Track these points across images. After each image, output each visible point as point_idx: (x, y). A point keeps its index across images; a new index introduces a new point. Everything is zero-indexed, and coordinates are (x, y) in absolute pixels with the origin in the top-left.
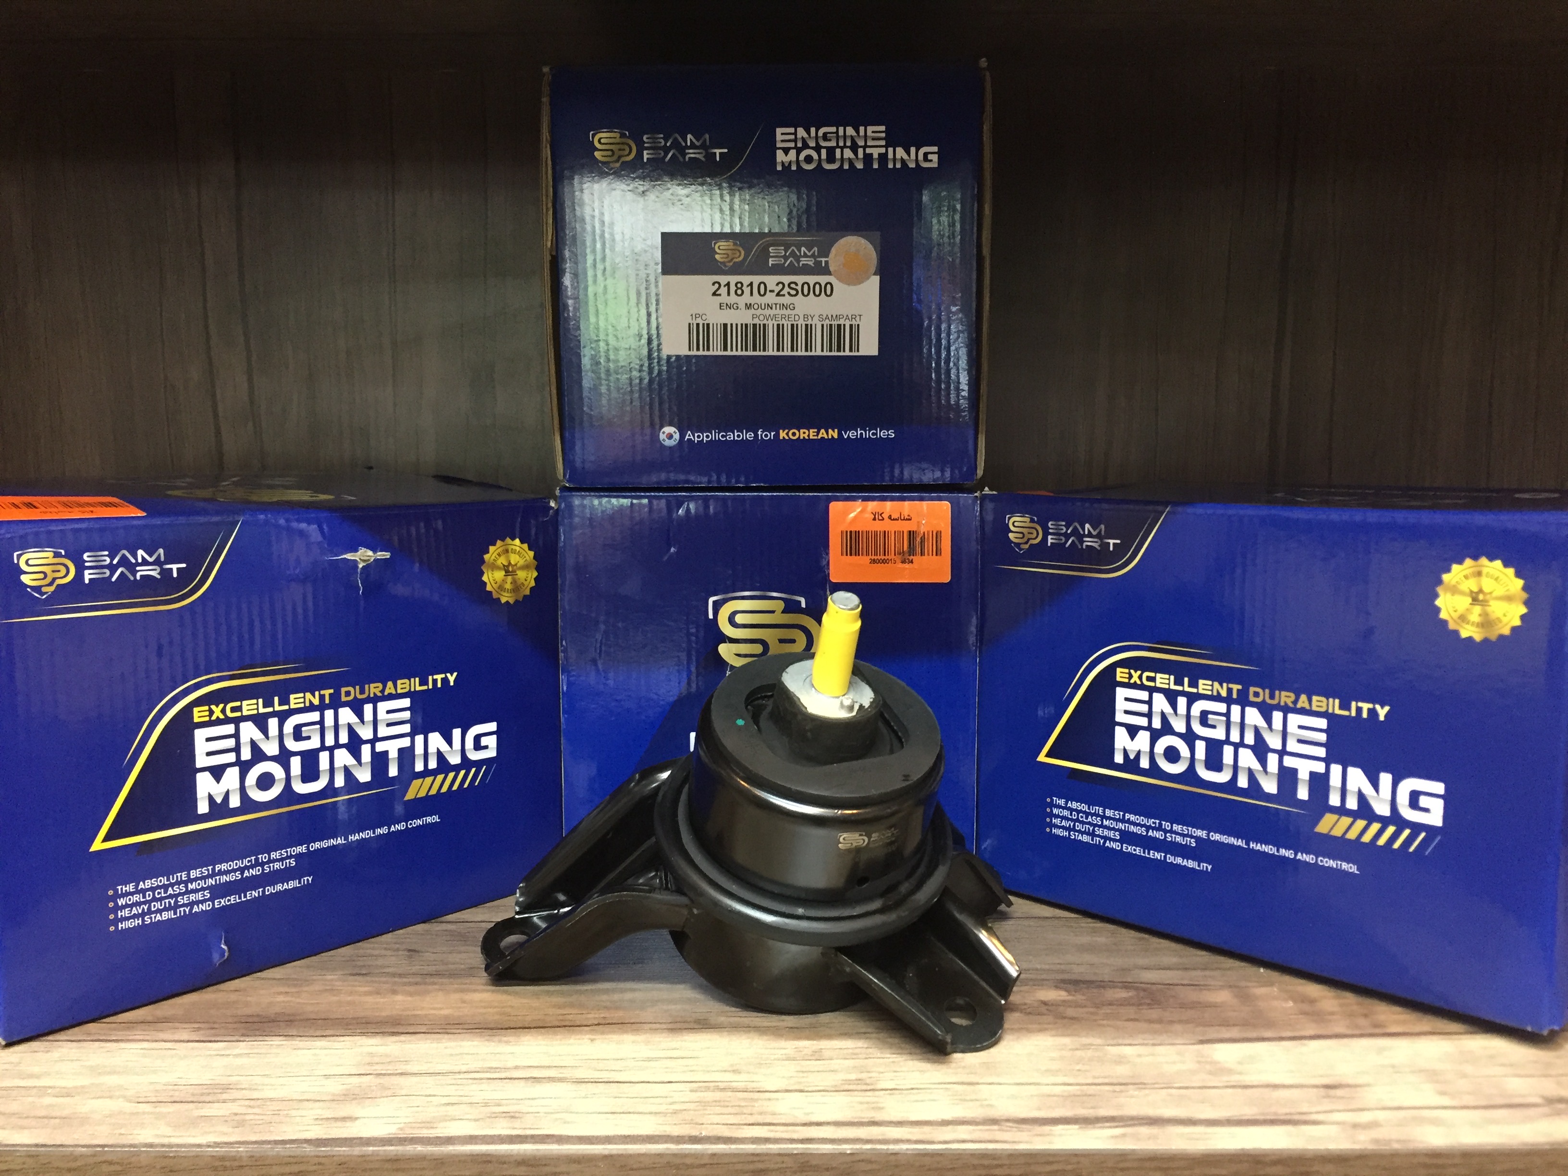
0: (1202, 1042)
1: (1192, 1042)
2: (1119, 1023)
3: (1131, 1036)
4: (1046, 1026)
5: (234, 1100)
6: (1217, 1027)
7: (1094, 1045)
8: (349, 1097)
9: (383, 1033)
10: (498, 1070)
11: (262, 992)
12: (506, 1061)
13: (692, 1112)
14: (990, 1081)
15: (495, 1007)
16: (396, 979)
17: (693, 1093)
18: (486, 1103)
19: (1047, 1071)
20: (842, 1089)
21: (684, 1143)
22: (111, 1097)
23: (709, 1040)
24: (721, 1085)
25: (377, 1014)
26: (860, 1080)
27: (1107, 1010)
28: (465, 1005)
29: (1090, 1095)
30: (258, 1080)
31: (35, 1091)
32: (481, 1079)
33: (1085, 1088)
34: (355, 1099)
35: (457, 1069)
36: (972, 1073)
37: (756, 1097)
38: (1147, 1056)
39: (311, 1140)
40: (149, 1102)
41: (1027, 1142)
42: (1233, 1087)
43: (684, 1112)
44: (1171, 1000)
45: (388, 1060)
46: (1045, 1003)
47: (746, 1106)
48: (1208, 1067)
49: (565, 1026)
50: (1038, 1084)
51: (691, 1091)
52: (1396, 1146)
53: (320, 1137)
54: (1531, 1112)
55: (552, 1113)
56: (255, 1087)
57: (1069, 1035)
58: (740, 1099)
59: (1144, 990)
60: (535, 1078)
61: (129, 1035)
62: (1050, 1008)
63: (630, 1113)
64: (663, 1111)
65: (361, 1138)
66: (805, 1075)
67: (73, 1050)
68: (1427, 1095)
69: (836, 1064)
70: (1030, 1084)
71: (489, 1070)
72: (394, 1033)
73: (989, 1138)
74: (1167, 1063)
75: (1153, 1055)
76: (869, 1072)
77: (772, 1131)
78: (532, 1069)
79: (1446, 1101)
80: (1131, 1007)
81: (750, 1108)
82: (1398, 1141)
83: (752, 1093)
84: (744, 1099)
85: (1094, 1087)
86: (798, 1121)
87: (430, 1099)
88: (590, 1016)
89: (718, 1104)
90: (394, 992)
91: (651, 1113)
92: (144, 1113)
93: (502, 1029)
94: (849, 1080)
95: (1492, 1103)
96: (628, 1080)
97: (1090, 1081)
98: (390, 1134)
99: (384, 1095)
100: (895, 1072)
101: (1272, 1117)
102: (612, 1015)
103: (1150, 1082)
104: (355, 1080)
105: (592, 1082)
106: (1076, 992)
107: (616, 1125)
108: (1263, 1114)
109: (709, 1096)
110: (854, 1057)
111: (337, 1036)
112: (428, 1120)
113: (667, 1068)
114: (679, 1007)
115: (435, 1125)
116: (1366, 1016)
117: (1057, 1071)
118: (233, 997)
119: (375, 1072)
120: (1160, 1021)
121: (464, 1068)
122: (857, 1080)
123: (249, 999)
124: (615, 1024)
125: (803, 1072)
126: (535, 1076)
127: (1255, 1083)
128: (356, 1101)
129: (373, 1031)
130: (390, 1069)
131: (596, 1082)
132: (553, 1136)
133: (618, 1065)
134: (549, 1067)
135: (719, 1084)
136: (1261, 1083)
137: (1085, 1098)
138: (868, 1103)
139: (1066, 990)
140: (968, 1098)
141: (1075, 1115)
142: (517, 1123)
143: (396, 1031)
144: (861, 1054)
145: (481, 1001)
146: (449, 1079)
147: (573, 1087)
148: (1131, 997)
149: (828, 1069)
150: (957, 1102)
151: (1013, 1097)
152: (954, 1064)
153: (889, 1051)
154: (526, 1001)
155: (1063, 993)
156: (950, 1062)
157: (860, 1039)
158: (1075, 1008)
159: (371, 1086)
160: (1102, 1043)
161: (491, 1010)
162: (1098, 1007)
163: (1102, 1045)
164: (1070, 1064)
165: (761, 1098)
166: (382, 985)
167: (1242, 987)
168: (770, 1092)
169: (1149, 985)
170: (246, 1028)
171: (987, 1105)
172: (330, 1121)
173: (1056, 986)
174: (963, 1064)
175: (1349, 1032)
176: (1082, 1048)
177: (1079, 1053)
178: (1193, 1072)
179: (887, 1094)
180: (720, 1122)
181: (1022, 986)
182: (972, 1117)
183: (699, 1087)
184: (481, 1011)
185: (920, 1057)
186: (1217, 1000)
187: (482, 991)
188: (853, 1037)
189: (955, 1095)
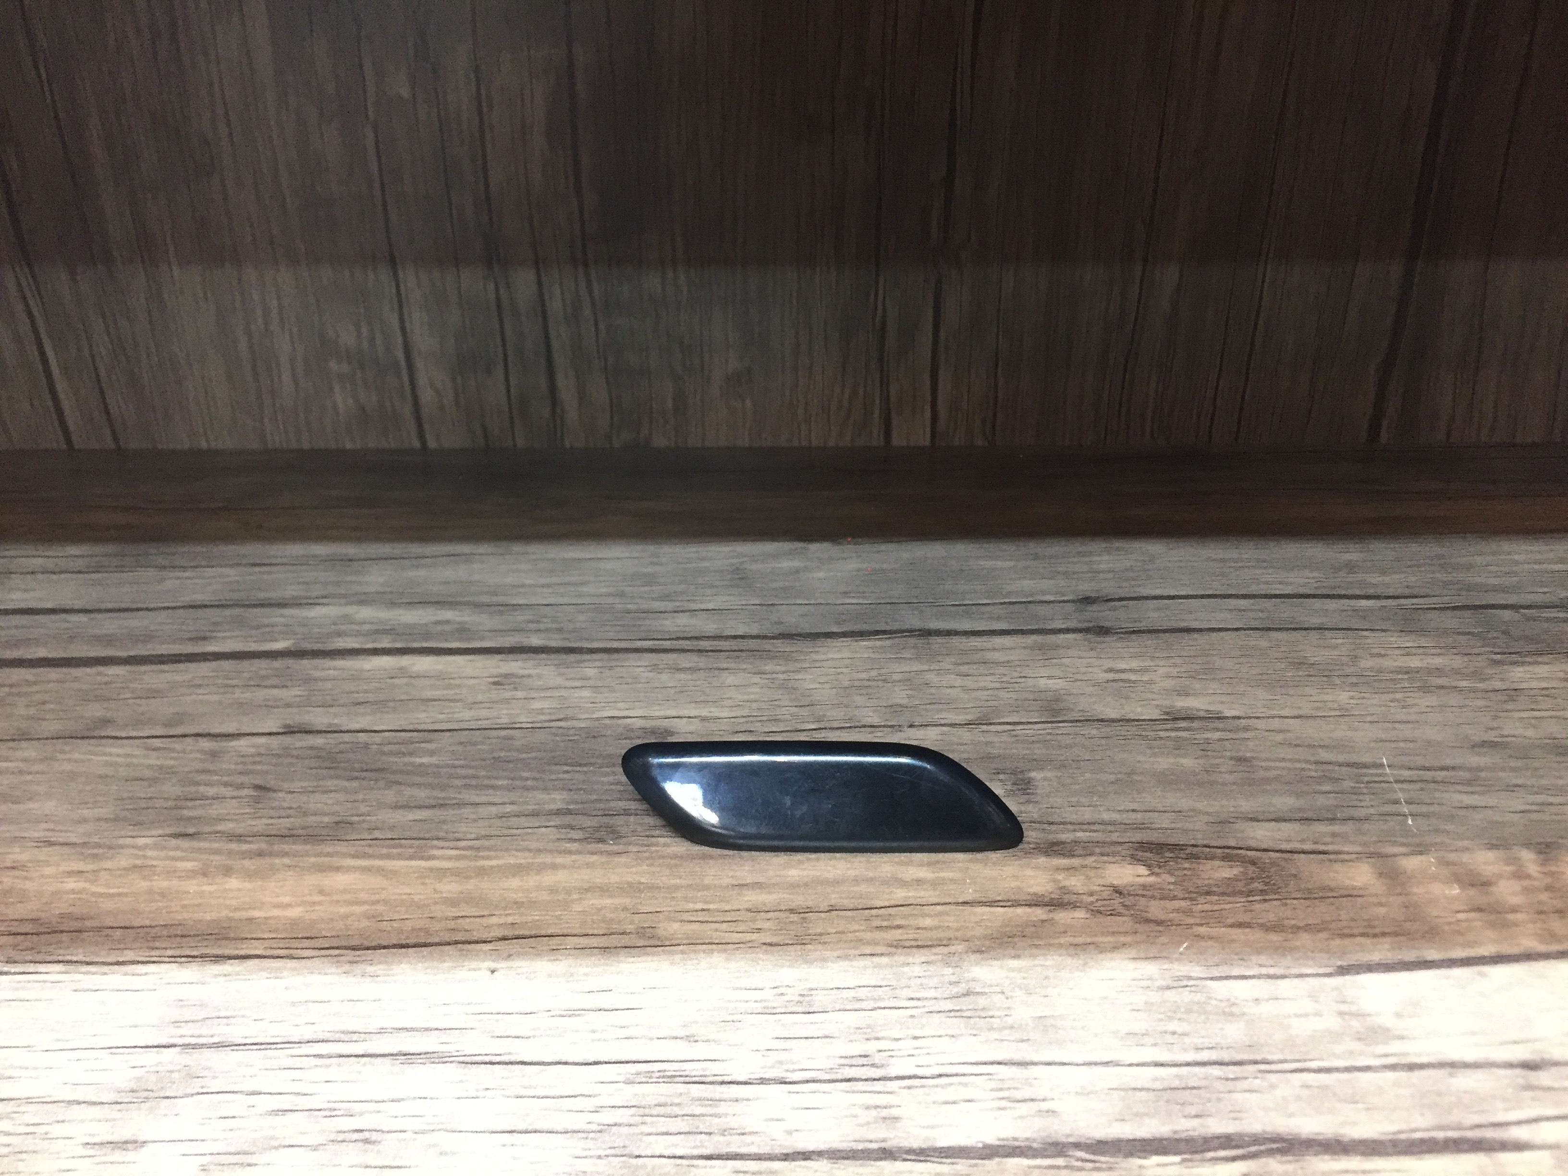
0: (1343, 971)
1: (1328, 970)
3: (1242, 959)
4: (1122, 939)
6: (1360, 939)
7: (1190, 978)
8: (140, 1094)
9: (203, 958)
10: (355, 1037)
12: (370, 1017)
13: (625, 1130)
14: (1048, 1058)
15: (364, 903)
16: (233, 846)
17: (630, 1087)
18: (331, 1109)
19: (1129, 1034)
20: (840, 1077)
23: (657, 970)
24: (669, 1069)
25: (198, 916)
26: (864, 1056)
27: (1203, 905)
28: (321, 898)
29: (1194, 1088)
30: (15, 1057)
32: (330, 1056)
33: (1184, 1070)
34: (147, 1099)
36: (1023, 1041)
37: (717, 1096)
38: (1268, 1000)
42: (1393, 1067)
43: (614, 1128)
44: (1292, 882)
45: (201, 1015)
46: (1118, 891)
47: (703, 1115)
48: (1355, 1023)
49: (456, 943)
50: (1117, 1064)
51: (625, 1082)
55: (423, 1132)
56: (8, 1073)
57: (1155, 958)
58: (693, 1099)
59: (1254, 863)
60: (405, 1055)
62: (1125, 901)
63: (535, 1132)
66: (788, 1046)
69: (831, 1022)
70: (1107, 1064)
71: (342, 1036)
72: (217, 956)
74: (1297, 1016)
75: (1277, 999)
76: (877, 1039)
78: (404, 1034)
80: (1238, 900)
81: (709, 1118)
83: (711, 1086)
84: (700, 1099)
85: (1197, 1069)
86: (777, 1151)
87: (254, 1100)
88: (494, 920)
89: (662, 1110)
90: (228, 871)
91: (566, 1132)
93: (368, 949)
94: (853, 1057)
96: (535, 1059)
97: (1190, 1057)
99: (189, 1091)
100: (915, 1038)
101: (1456, 1136)
102: (524, 919)
103: (1275, 1057)
104: (152, 1058)
105: (486, 1063)
106: (1160, 867)
108: (1443, 1129)
109: (652, 1093)
110: (857, 1006)
111: (138, 962)
112: (246, 1148)
113: (593, 1031)
114: (617, 901)
117: (1143, 1035)
119: (181, 1041)
120: (1280, 927)
121: (307, 1032)
122: (860, 1056)
123: (29, 885)
124: (525, 937)
125: (785, 1039)
126: (406, 1048)
127: (1424, 1060)
128: (148, 1105)
129: (188, 953)
130: (205, 1033)
131: (491, 1063)
133: (525, 1027)
134: (427, 1029)
135: (666, 1066)
136: (1433, 1060)
137: (1186, 1095)
138: (877, 1107)
139: (1149, 867)
140: (1019, 1095)
141: (1175, 1132)
143: (219, 952)
145: (345, 891)
146: (282, 1057)
147: (457, 1073)
148: (1236, 879)
149: (820, 1033)
150: (1004, 1103)
151: (1083, 1093)
152: (998, 1020)
153: (906, 993)
154: (408, 890)
155: (1143, 870)
156: (992, 1017)
157: (865, 968)
158: (1162, 902)
159: (172, 1072)
160: (1202, 976)
161: (358, 909)
162: (1191, 899)
163: (1205, 979)
164: (1161, 1020)
165: (724, 1096)
166: (212, 857)
167: (1387, 856)
168: (738, 1083)
169: (1259, 854)
170: (15, 947)
171: (1047, 1112)
172: (104, 1150)
173: (1132, 857)
174: (1010, 1021)
175: (1542, 948)
176: (1176, 984)
177: (1170, 995)
178: (1336, 1037)
179: (904, 1088)
180: (666, 1153)
181: (1085, 855)
182: (1027, 1139)
183: (638, 1074)
184: (343, 910)
185: (948, 1005)
186: (1355, 884)
187: (349, 869)
188: (855, 963)
189: (1001, 1089)
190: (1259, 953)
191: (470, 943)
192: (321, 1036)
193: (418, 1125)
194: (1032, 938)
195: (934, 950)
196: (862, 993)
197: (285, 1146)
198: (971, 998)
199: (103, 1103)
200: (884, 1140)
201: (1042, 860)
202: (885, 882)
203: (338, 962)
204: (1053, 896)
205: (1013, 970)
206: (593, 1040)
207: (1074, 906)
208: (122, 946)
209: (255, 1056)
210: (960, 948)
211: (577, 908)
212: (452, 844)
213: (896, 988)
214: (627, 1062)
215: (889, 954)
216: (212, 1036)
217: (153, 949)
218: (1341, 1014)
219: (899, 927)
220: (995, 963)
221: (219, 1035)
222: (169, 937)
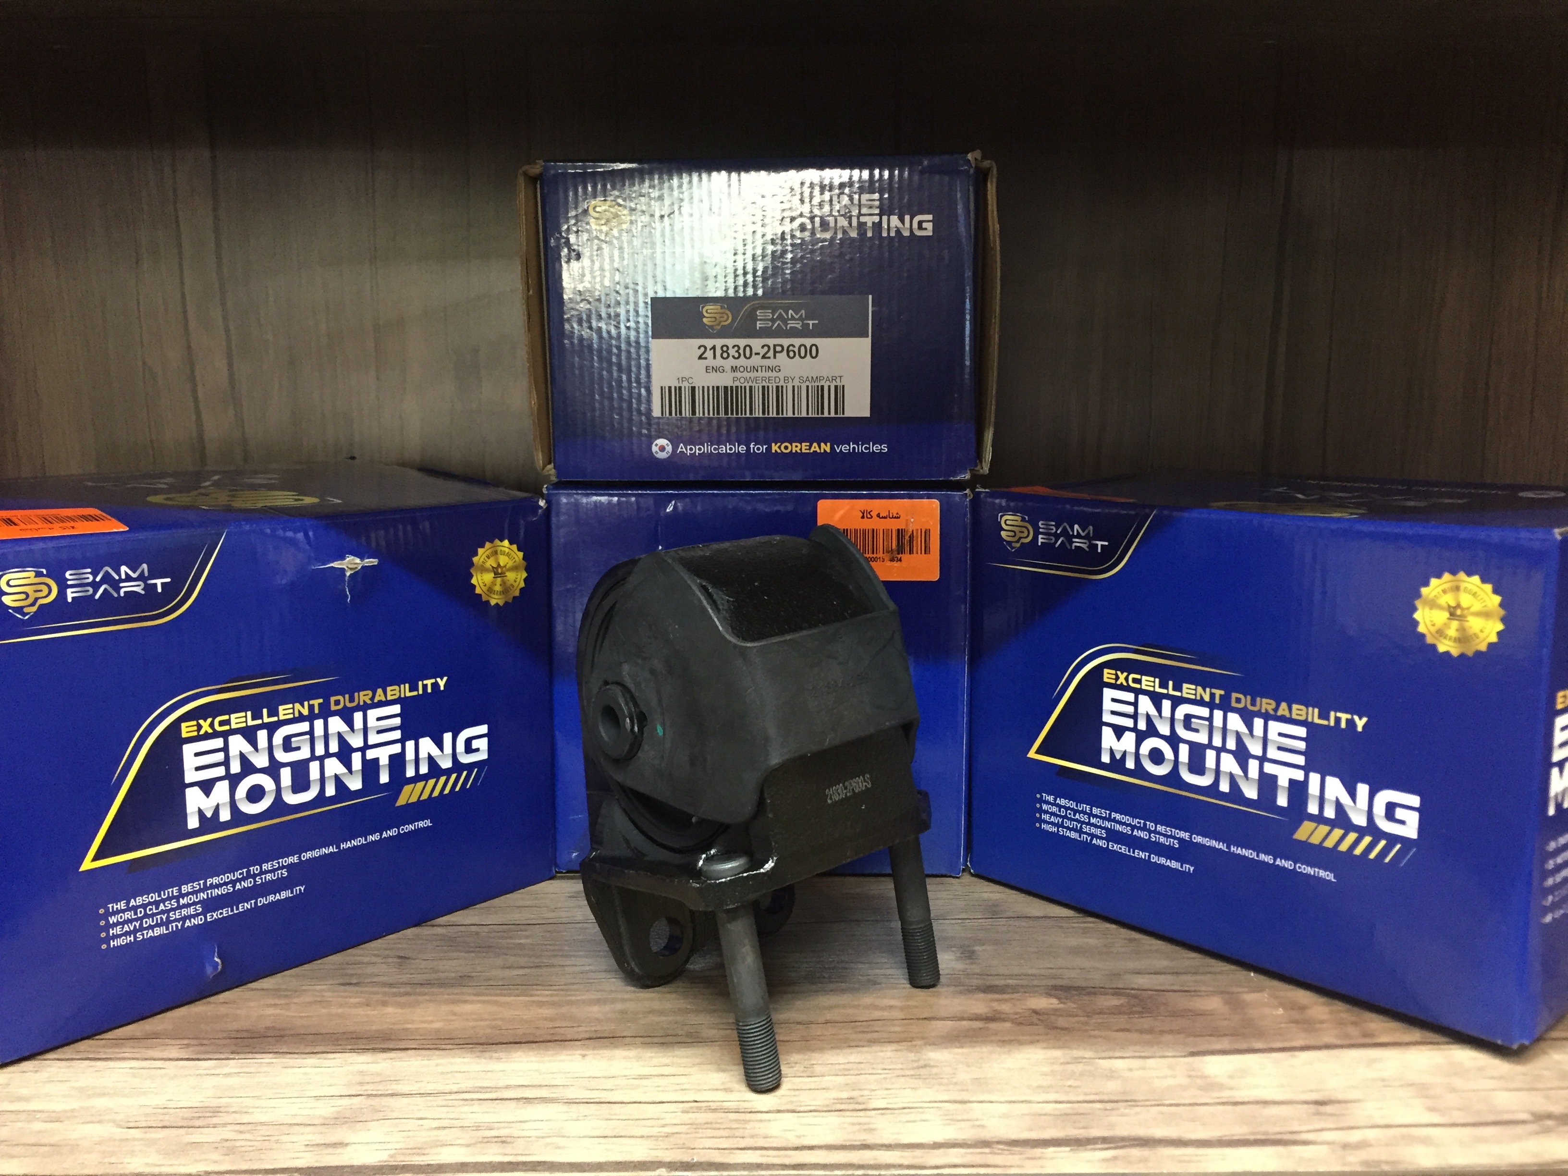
0: (1193, 1054)
1: (1183, 1054)
2: (1108, 1033)
3: (1122, 1048)
4: (1037, 1038)
5: (225, 1125)
6: (1208, 1038)
7: (1085, 1058)
8: (341, 1120)
9: (374, 1050)
10: (489, 1090)
11: (252, 1004)
12: (498, 1080)
13: (683, 1136)
14: (981, 1099)
15: (486, 1020)
16: (387, 990)
17: (686, 1114)
18: (476, 1126)
19: (1038, 1087)
20: (834, 1109)
21: (676, 1170)
22: (100, 1122)
23: (701, 1056)
24: (713, 1106)
25: (368, 1028)
26: (851, 1098)
27: (1098, 1019)
28: (455, 1018)
29: (1083, 1114)
30: (248, 1102)
31: (23, 1116)
32: (472, 1100)
33: (1076, 1105)
34: (346, 1122)
35: (447, 1088)
36: (963, 1090)
37: (747, 1118)
38: (1138, 1069)
39: (300, 1169)
40: (138, 1128)
41: (1019, 1166)
42: (1224, 1103)
43: (675, 1136)
44: (1162, 1007)
45: (378, 1079)
46: (1035, 1012)
47: (738, 1128)
48: (1199, 1081)
49: (556, 1041)
50: (1029, 1102)
51: (683, 1112)
52: (1386, 1168)
53: (311, 1165)
54: (1519, 1129)
55: (543, 1137)
56: (244, 1110)
57: (1060, 1048)
58: (731, 1120)
59: (1135, 997)
60: (526, 1099)
61: (120, 1053)
62: (1041, 1018)
63: (621, 1137)
64: (655, 1134)
65: (352, 1166)
66: (797, 1093)
67: (63, 1070)
68: (1416, 1113)
69: (828, 1081)
70: (1022, 1102)
71: (480, 1090)
72: (384, 1049)
73: (982, 1162)
75: (1144, 1068)
76: (860, 1090)
77: (763, 1156)
78: (524, 1088)
79: (1436, 1118)
80: (1122, 1016)
81: (740, 1130)
82: (1387, 1163)
83: (743, 1114)
84: (736, 1121)
85: (1085, 1105)
86: (790, 1145)
87: (421, 1122)
88: (581, 1029)
89: (709, 1126)
90: (385, 1004)
91: (642, 1137)
92: (134, 1139)
93: (493, 1044)
94: (842, 1099)
95: (1482, 1120)
96: (619, 1100)
97: (1081, 1098)
98: (380, 1162)
99: (375, 1118)
100: (887, 1089)
101: (1263, 1137)
102: (604, 1028)
103: (1141, 1098)
104: (346, 1102)
105: (583, 1103)
106: (1067, 999)
107: (607, 1150)
108: (1253, 1134)
109: (702, 1117)
110: (846, 1073)
111: (328, 1053)
112: (419, 1146)
113: (659, 1086)
114: (670, 1018)
115: (426, 1151)
116: (1354, 1023)
117: (1049, 1087)
118: (223, 1010)
119: (366, 1093)
120: (1150, 1031)
121: (455, 1088)
122: (848, 1099)
123: (239, 1012)
124: (606, 1038)
125: (794, 1090)
126: (525, 1096)
127: (1246, 1100)
128: (347, 1125)
129: (363, 1047)
130: (381, 1088)
131: (587, 1103)
132: (544, 1162)
133: (609, 1084)
134: (540, 1086)
135: (711, 1104)
136: (1251, 1099)
137: (1076, 1117)
138: (860, 1124)
139: (1059, 999)
140: (960, 1118)
141: (1066, 1136)
142: (508, 1149)
143: (386, 1047)
144: (852, 1070)
145: (472, 1014)
146: (440, 1101)
147: (565, 1108)
148: (1122, 1005)
149: (819, 1087)
150: (947, 1122)
151: (1005, 1116)
152: (945, 1081)
153: (880, 1066)
154: (518, 1013)
155: (1054, 1001)
156: (942, 1078)
157: (852, 1053)
158: (1068, 1018)
159: (362, 1108)
160: (1093, 1056)
161: (482, 1023)
162: (1088, 1016)
163: (1093, 1058)
164: (1061, 1080)
165: (753, 1119)
166: (372, 996)
167: (1232, 993)
168: (762, 1112)
169: (1139, 992)
170: (236, 1045)
171: (979, 1126)
172: (321, 1148)
173: (1046, 993)
174: (954, 1080)
175: (1339, 1042)
176: (1073, 1061)
177: (1070, 1067)
178: (1184, 1088)
179: (879, 1114)
180: (712, 1147)
181: (1013, 993)
182: (964, 1140)
183: (691, 1108)
184: (472, 1024)
185: (911, 1072)
186: (1208, 1008)
187: (472, 1002)
188: (845, 1051)
189: (947, 1115)
190: (1135, 1044)
191: (566, 1041)
192: (465, 1090)
193: (537, 1133)
194: (972, 1037)
195: (901, 1044)
196: (848, 1066)
197: (446, 1145)
198: (928, 1068)
199: (314, 1125)
200: (864, 1140)
201: (982, 995)
202: (866, 1007)
203: (471, 1051)
204: (988, 1015)
205: (958, 1054)
206: (659, 1091)
207: (1004, 1020)
208: (314, 1044)
209: (419, 1100)
210: (919, 1043)
211: (642, 1022)
212: (547, 988)
213: (872, 1064)
214: (683, 1102)
215: (868, 1046)
216: (387, 1090)
217: (338, 1045)
218: (1190, 1076)
219: (877, 1032)
220: (945, 1050)
221: (392, 1090)
222: (347, 1039)
